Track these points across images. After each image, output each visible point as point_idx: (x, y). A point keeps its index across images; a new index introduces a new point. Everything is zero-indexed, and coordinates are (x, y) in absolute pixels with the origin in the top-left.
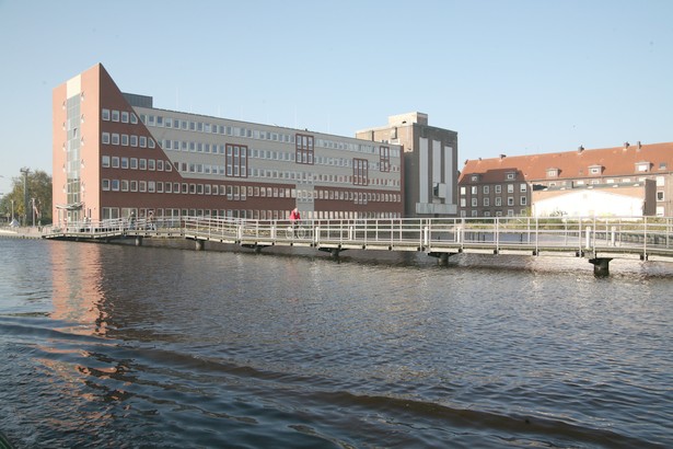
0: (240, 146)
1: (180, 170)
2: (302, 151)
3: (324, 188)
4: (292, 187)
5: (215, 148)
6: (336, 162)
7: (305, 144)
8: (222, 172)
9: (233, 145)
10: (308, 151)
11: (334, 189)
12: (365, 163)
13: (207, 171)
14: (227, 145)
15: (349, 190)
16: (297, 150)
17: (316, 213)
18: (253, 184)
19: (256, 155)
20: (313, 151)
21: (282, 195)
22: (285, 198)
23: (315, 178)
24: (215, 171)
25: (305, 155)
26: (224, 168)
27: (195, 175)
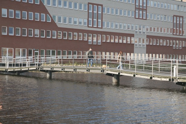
0: (98, 5)
1: (56, 21)
2: (139, 9)
3: (153, 37)
4: (132, 36)
5: (80, 5)
6: (161, 18)
7: (141, 4)
8: (85, 23)
9: (93, 4)
10: (143, 10)
11: (160, 38)
12: (181, 19)
13: (75, 22)
14: (89, 3)
15: (170, 38)
16: (136, 8)
17: (147, 55)
18: (106, 33)
19: (108, 12)
20: (146, 10)
21: (125, 42)
22: (127, 44)
23: (147, 29)
24: (80, 23)
25: (141, 12)
26: (86, 21)
27: (67, 25)
